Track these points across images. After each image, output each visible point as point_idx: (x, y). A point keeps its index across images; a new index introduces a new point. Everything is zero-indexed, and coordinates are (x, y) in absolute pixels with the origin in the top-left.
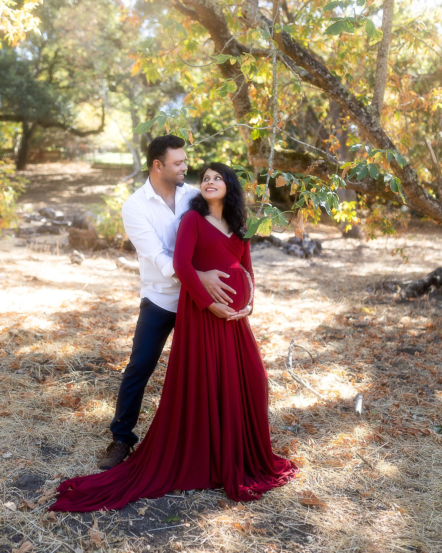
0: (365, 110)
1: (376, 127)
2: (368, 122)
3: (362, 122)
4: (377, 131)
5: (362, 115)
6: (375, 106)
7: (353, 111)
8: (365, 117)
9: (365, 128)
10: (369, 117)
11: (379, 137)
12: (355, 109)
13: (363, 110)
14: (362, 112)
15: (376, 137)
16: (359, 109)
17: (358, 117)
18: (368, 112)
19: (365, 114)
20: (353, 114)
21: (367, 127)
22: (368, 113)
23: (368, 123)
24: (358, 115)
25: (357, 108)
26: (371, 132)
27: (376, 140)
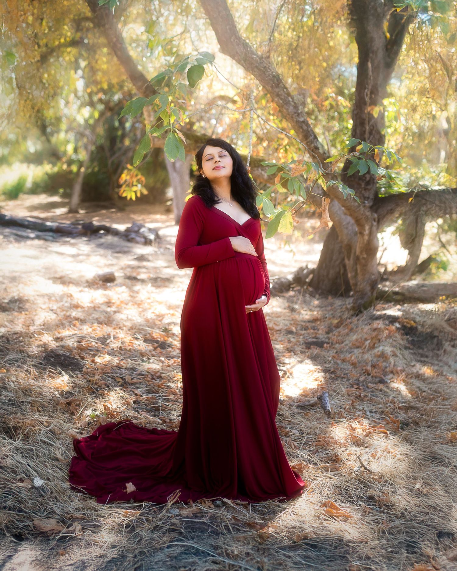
0: (293, 99)
1: (302, 117)
2: (295, 111)
3: (290, 111)
4: (303, 122)
5: (290, 104)
6: (302, 96)
7: (281, 99)
8: (293, 106)
9: (292, 117)
10: (296, 107)
11: (305, 127)
12: (283, 97)
13: (290, 99)
14: (289, 101)
15: (302, 127)
16: (287, 98)
17: (285, 106)
18: (295, 101)
19: (293, 104)
20: (281, 102)
21: (294, 116)
22: (295, 103)
23: (295, 113)
24: (285, 104)
25: (285, 97)
26: (297, 122)
27: (301, 130)
